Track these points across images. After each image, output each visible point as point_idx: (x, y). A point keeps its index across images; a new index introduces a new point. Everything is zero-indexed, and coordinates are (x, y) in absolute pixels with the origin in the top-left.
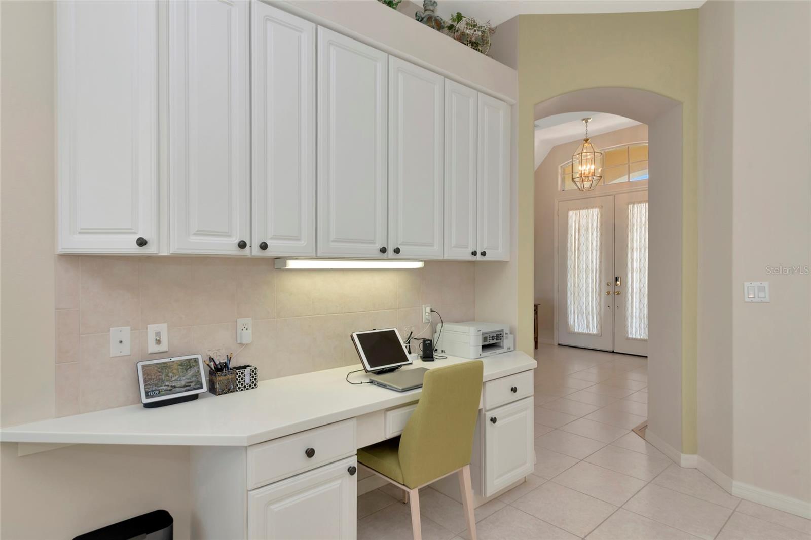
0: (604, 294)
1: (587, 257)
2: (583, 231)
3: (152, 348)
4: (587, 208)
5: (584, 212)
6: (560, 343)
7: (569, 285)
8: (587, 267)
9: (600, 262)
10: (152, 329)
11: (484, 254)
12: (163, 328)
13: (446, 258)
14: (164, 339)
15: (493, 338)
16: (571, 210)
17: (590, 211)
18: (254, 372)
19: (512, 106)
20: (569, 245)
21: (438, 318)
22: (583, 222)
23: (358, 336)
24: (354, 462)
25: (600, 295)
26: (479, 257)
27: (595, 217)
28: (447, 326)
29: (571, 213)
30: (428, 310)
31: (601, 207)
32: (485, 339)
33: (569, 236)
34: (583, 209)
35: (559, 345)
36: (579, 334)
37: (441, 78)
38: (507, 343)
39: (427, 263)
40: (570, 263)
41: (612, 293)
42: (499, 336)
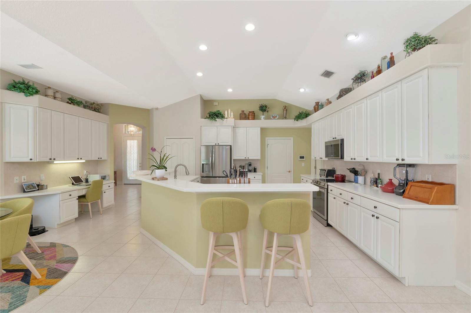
0: (139, 167)
1: (133, 155)
2: (132, 147)
3: (23, 181)
4: (133, 140)
5: (132, 141)
6: (125, 183)
7: (127, 164)
8: (133, 158)
9: (138, 157)
10: (23, 177)
11: (101, 158)
12: (25, 177)
13: (92, 159)
14: (25, 179)
15: (104, 177)
16: (128, 140)
17: (134, 141)
18: (47, 186)
19: (108, 124)
20: (127, 151)
21: (89, 173)
22: (132, 144)
23: (71, 177)
24: (78, 198)
25: (137, 167)
26: (100, 159)
27: (136, 143)
28: (91, 175)
29: (128, 141)
30: (86, 172)
31: (138, 140)
32: (102, 177)
33: (127, 148)
34: (132, 140)
35: (125, 184)
36: (131, 180)
37: (90, 120)
38: (107, 178)
39: (86, 161)
40: (128, 157)
41: (141, 166)
42: (105, 177)
